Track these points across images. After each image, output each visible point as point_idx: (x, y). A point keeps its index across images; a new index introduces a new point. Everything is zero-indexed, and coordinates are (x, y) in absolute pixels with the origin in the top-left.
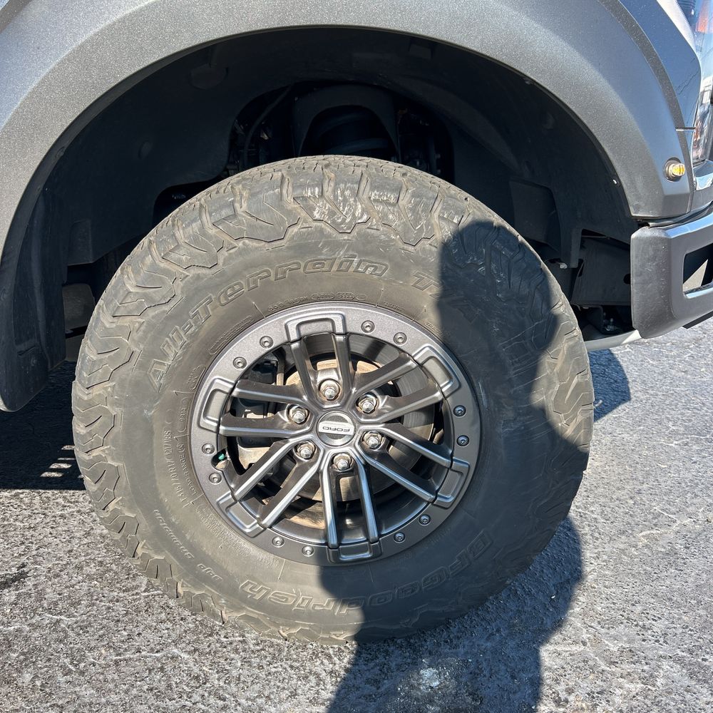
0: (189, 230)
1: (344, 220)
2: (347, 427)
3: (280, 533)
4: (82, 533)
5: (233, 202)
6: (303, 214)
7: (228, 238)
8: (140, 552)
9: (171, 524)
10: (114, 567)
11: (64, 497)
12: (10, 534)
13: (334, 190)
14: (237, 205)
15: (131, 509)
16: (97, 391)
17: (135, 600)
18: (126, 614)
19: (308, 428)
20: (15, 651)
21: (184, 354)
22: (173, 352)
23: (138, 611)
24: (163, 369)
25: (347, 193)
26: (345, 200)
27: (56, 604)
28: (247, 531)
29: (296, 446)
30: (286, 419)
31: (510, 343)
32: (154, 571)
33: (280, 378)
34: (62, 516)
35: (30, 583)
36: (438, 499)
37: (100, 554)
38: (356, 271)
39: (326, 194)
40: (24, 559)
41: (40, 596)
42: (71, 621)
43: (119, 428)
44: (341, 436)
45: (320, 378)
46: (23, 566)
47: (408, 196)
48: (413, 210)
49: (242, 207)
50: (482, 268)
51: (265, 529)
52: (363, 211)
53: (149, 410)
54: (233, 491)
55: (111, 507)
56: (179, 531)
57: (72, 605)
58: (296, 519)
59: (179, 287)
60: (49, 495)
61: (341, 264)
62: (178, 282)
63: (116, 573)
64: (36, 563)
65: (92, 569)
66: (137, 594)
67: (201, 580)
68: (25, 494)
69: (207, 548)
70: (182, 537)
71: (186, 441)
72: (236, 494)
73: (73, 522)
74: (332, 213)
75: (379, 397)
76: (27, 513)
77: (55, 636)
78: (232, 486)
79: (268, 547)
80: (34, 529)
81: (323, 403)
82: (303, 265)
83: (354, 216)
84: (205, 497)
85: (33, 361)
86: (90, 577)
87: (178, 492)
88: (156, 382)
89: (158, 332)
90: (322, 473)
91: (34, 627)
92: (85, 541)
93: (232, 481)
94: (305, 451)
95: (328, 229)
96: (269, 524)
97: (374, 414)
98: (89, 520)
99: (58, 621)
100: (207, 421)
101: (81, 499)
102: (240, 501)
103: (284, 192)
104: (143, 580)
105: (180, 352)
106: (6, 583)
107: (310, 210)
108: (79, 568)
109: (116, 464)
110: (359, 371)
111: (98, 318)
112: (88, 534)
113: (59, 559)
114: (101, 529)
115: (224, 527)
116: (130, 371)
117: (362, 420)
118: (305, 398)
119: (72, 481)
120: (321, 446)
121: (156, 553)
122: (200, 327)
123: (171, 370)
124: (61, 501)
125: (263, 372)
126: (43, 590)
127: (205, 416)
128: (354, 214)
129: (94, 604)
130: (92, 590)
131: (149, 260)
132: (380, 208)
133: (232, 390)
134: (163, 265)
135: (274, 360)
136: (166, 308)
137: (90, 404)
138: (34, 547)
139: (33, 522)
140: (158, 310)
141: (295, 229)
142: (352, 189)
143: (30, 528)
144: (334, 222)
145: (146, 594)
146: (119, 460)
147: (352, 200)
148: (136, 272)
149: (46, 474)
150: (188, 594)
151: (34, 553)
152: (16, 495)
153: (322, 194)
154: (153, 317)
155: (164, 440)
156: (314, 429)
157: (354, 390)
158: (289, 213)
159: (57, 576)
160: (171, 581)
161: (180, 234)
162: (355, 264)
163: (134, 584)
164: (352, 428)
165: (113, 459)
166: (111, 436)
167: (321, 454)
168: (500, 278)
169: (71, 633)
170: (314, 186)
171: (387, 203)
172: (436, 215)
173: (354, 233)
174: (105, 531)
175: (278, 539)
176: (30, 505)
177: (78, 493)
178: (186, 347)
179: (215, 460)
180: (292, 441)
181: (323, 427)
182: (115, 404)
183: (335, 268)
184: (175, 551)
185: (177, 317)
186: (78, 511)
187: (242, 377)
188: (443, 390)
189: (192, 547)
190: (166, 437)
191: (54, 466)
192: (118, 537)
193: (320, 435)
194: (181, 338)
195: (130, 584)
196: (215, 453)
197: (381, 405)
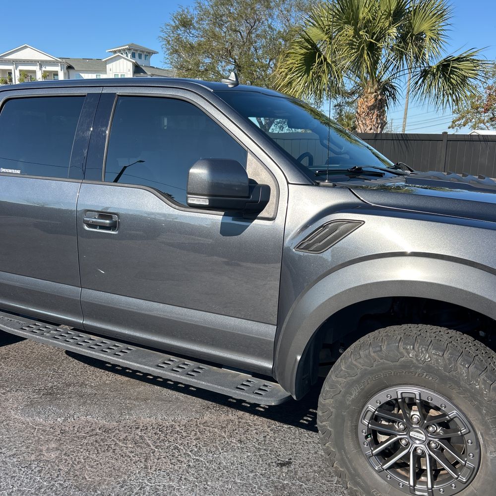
0: (365, 352)
1: (421, 359)
2: (422, 437)
3: (390, 474)
4: (314, 452)
5: (381, 346)
6: (406, 354)
7: (378, 358)
8: (335, 465)
9: (348, 458)
10: (324, 470)
11: (308, 434)
12: (286, 444)
13: (418, 348)
14: (382, 347)
15: (334, 448)
16: (327, 401)
17: (331, 486)
18: (327, 491)
19: (405, 433)
20: (286, 491)
21: (359, 395)
22: (355, 393)
23: (332, 491)
24: (351, 399)
25: (423, 349)
26: (422, 352)
27: (301, 478)
28: (376, 469)
29: (401, 439)
30: (397, 427)
31: (491, 419)
32: (340, 475)
33: (396, 409)
34: (306, 442)
35: (293, 467)
36: (459, 478)
37: (320, 463)
38: (425, 377)
39: (415, 348)
40: (291, 456)
41: (296, 473)
42: (306, 486)
43: (333, 417)
44: (419, 440)
45: (412, 413)
46: (291, 459)
47: (448, 353)
48: (449, 359)
49: (384, 348)
50: (478, 386)
51: (384, 470)
52: (429, 357)
53: (344, 412)
54: (372, 451)
55: (327, 445)
56: (350, 461)
57: (307, 480)
58: (399, 470)
59: (359, 372)
60: (302, 431)
61: (419, 374)
62: (359, 370)
63: (325, 473)
64: (295, 459)
65: (316, 468)
66: (332, 484)
67: (357, 484)
68: (293, 428)
69: (360, 471)
70: (351, 465)
71: (356, 427)
72: (374, 452)
73: (311, 446)
74: (416, 356)
75: (437, 427)
76: (293, 437)
77: (300, 490)
78: (372, 449)
79: (384, 478)
80: (296, 444)
81: (412, 424)
82: (404, 372)
83: (425, 359)
84: (361, 450)
85: (307, 382)
86: (315, 471)
87: (352, 446)
88: (348, 403)
89: (350, 385)
90: (410, 453)
91: (293, 484)
92: (315, 456)
93: (372, 446)
94: (403, 442)
95: (415, 361)
96: (385, 468)
97: (435, 434)
98: (317, 447)
99: (302, 485)
100: (364, 421)
101: (315, 437)
102: (375, 456)
103: (400, 345)
104: (336, 479)
105: (357, 394)
106: (284, 464)
107: (409, 353)
108: (311, 466)
109: (330, 429)
110: (430, 414)
111: (330, 376)
112: (316, 453)
113: (304, 460)
114: (321, 452)
115: (368, 464)
116: (339, 397)
117: (429, 435)
118: (405, 420)
119: (312, 427)
120: (411, 442)
121: (341, 467)
122: (365, 387)
123: (353, 400)
124: (306, 435)
125: (389, 406)
126: (297, 471)
127: (364, 419)
128: (425, 357)
129: (315, 483)
130: (315, 477)
131: (350, 360)
132: (436, 357)
133: (375, 412)
134: (354, 362)
135: (394, 402)
136: (354, 378)
137: (324, 405)
138: (295, 453)
139: (295, 442)
140: (351, 378)
141: (402, 359)
142: (425, 348)
143: (294, 444)
144: (417, 359)
145: (336, 485)
146: (332, 428)
147: (425, 352)
148: (345, 363)
149: (301, 421)
150: (351, 488)
151: (295, 455)
152: (290, 428)
153: (414, 348)
154: (349, 380)
155: (348, 424)
156: (408, 434)
157: (425, 422)
158: (401, 353)
159: (302, 467)
160: (345, 481)
161: (361, 353)
162: (425, 375)
163: (332, 479)
164: (424, 437)
165: (330, 427)
166: (330, 419)
167: (410, 445)
168: (486, 392)
169: (306, 491)
170: (411, 345)
171: (439, 355)
172: (459, 362)
173: (425, 364)
174: (323, 454)
175: (389, 476)
176: (295, 434)
177: (314, 433)
178: (359, 393)
179: (366, 437)
180: (399, 437)
181: (412, 434)
182: (333, 407)
183: (417, 375)
184: (348, 469)
185: (357, 382)
186: (313, 442)
187: (380, 407)
188: (462, 431)
189: (354, 469)
190: (349, 424)
191: (305, 418)
192: (328, 457)
193: (411, 437)
194: (358, 389)
195: (330, 479)
196: (366, 434)
197: (438, 431)
